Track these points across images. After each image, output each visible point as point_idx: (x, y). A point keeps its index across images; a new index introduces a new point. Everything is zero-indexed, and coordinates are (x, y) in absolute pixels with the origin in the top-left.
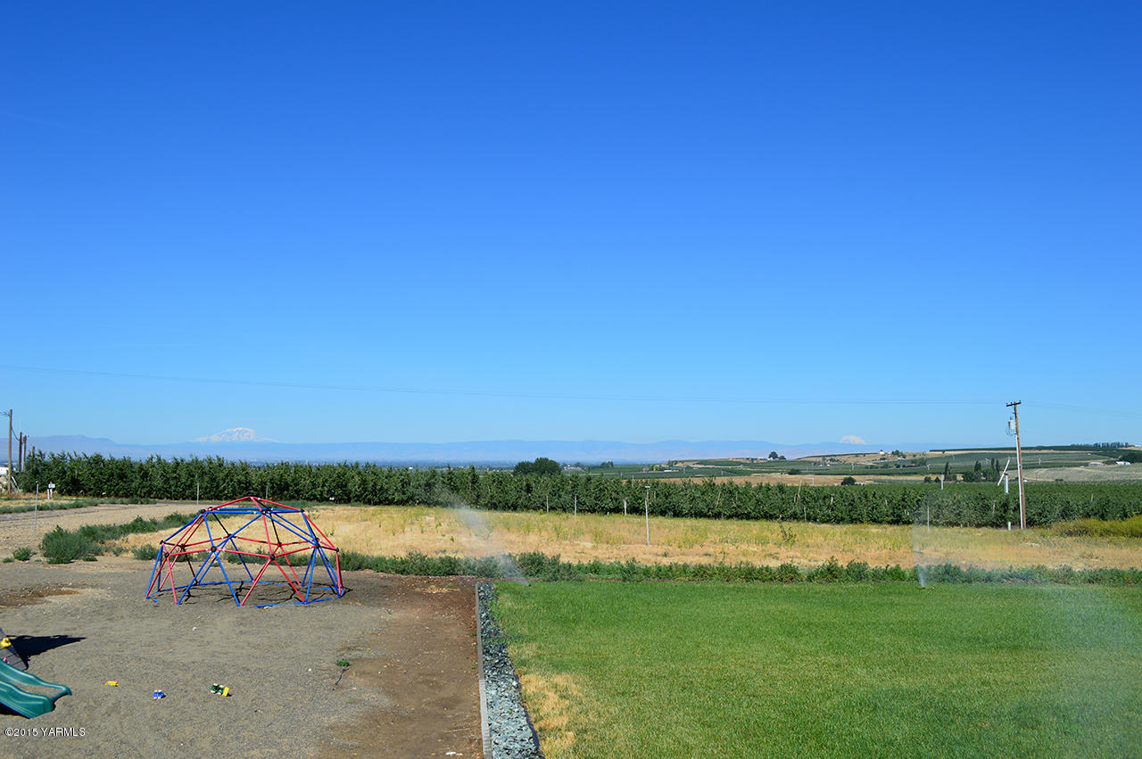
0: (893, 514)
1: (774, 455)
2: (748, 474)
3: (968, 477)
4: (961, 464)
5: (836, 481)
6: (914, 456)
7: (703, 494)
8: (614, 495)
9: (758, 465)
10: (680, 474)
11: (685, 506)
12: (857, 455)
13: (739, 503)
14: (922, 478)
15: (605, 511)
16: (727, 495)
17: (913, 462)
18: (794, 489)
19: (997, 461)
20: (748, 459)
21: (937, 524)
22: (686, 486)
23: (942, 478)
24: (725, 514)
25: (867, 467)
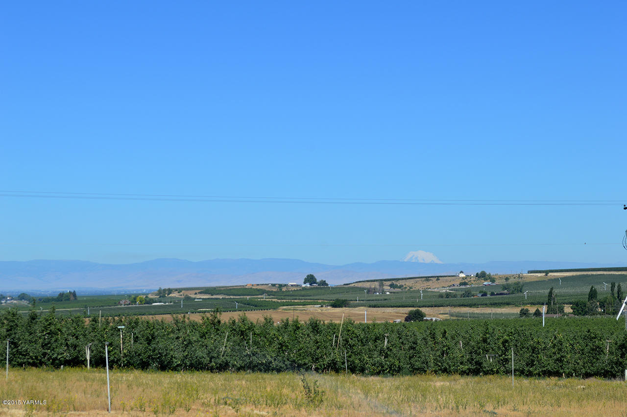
0: (470, 361)
1: (310, 279)
2: (274, 306)
3: (580, 308)
4: (570, 290)
5: (397, 315)
6: (507, 279)
7: (203, 336)
8: (72, 340)
9: (288, 294)
10: (174, 308)
11: (176, 354)
12: (427, 279)
13: (255, 349)
14: (517, 310)
15: (56, 364)
16: (237, 338)
17: (505, 288)
18: (333, 328)
19: (619, 286)
20: (274, 285)
21: (530, 375)
22: (179, 326)
23: (544, 309)
24: (233, 366)
25: (441, 296)
